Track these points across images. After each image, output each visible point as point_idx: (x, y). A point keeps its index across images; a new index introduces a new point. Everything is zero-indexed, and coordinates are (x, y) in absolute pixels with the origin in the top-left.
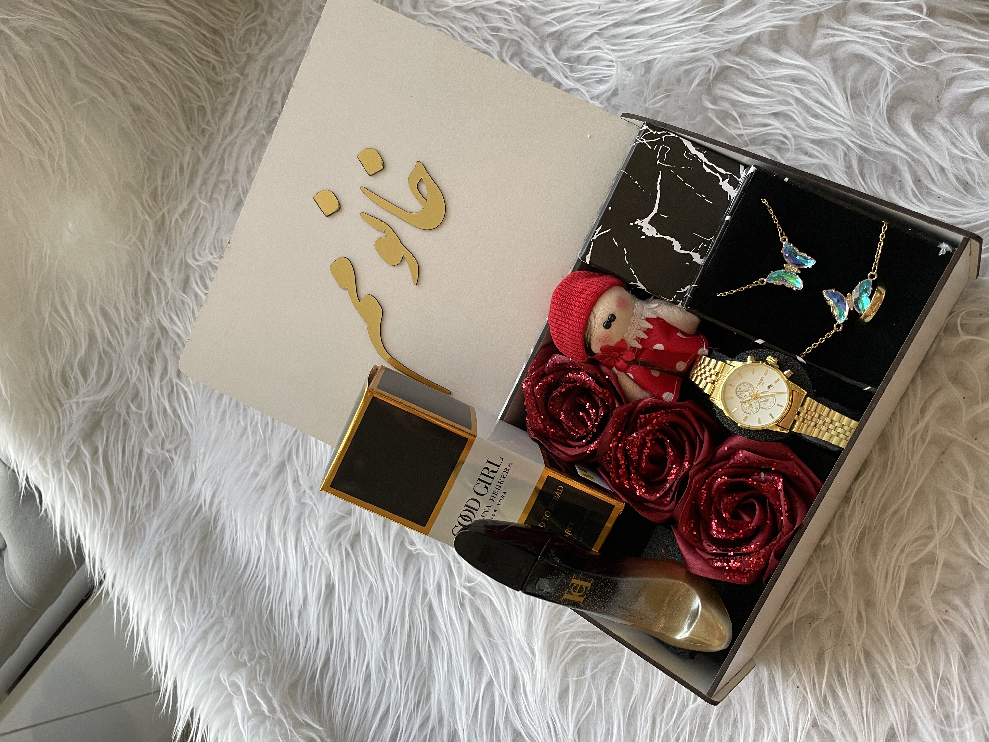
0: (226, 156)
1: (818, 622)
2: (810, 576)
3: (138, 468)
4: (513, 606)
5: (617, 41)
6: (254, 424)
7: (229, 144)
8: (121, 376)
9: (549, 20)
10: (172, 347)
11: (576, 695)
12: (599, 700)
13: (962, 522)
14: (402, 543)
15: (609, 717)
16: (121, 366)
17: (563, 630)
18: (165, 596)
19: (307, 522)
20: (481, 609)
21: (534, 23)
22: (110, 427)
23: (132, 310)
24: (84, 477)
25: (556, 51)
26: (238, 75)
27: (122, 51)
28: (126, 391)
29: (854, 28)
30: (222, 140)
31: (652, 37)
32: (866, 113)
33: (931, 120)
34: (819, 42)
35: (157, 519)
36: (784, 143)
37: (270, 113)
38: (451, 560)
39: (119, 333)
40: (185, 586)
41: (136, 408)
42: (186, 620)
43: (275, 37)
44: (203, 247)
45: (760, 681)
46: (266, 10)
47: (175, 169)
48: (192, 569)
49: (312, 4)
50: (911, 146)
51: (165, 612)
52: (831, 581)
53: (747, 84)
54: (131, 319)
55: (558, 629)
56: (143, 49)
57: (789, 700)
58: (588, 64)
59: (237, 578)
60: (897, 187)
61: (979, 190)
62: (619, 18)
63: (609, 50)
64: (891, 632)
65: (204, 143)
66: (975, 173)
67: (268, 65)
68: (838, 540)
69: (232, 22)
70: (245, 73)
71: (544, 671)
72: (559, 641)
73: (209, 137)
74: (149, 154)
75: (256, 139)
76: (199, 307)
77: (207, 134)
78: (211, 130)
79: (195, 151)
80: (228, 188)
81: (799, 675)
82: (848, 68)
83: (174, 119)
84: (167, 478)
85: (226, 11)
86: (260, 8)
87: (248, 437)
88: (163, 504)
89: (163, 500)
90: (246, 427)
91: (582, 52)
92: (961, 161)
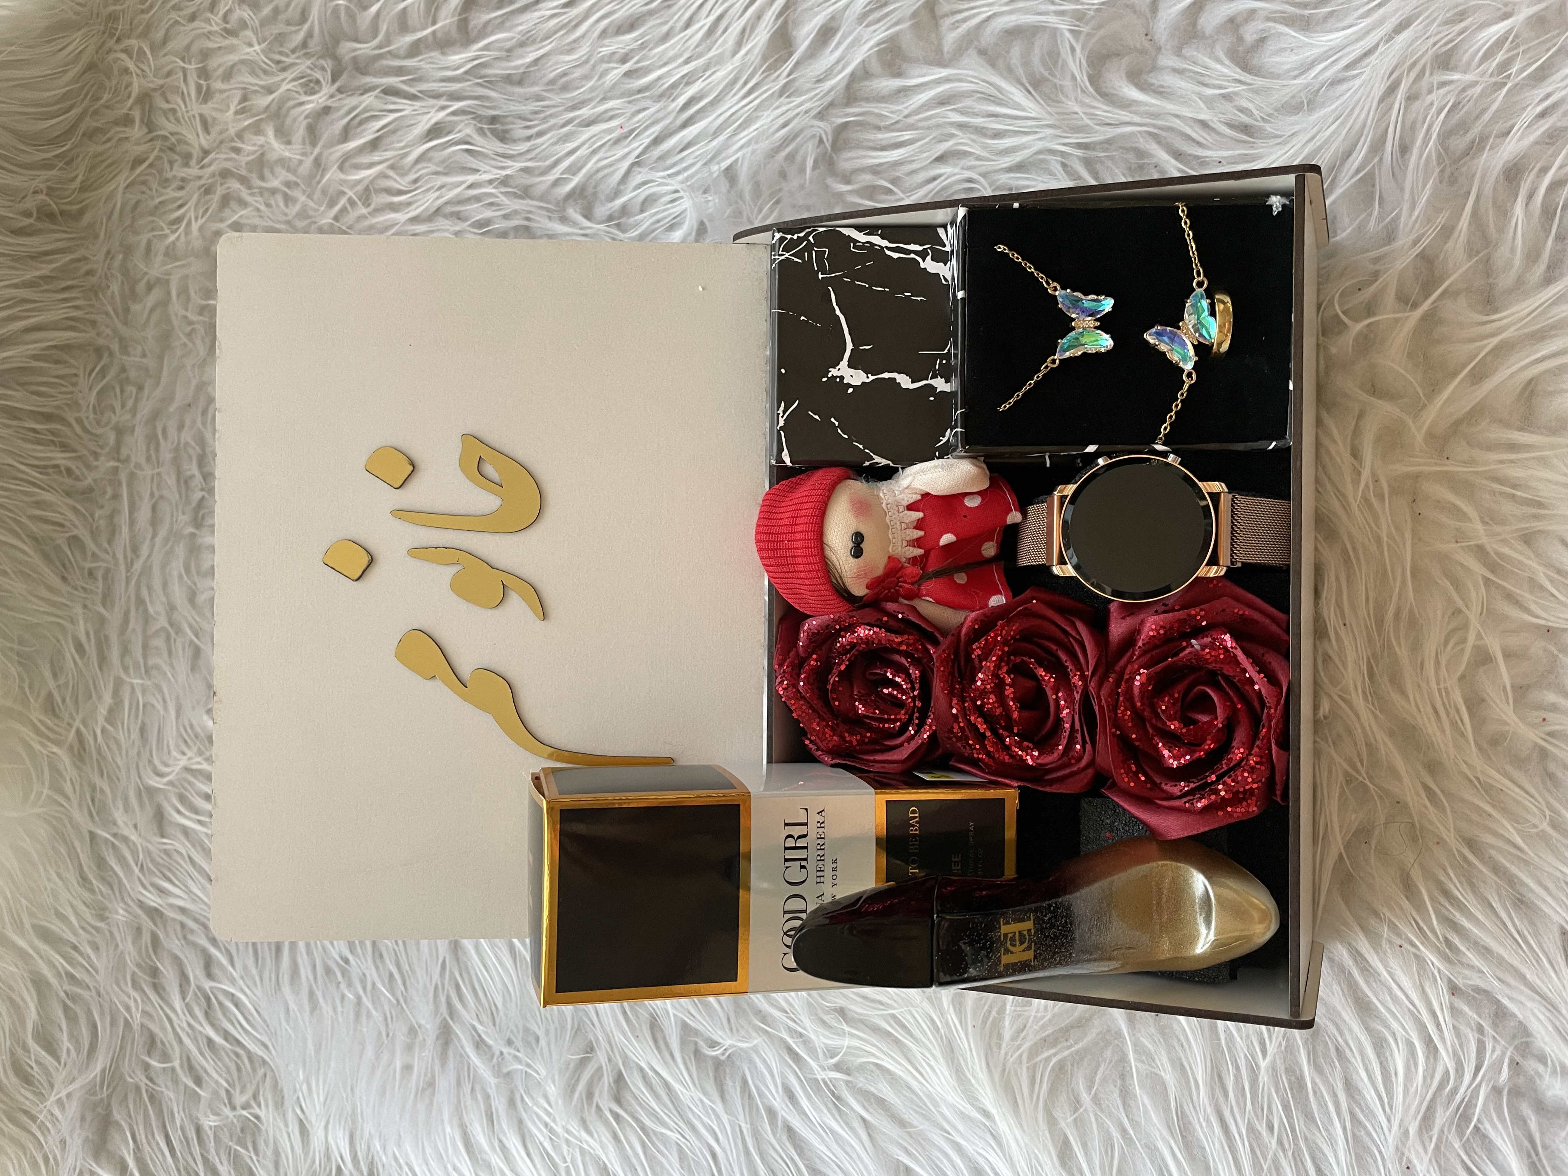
0: (145, 593)
1: (1377, 833)
2: (1331, 772)
3: (206, 1161)
5: (670, 161)
6: (369, 987)
7: (142, 573)
8: (113, 1023)
9: (557, 176)
10: (180, 934)
11: (1084, 1145)
12: (1124, 1132)
13: (1494, 582)
14: (697, 1052)
15: (1152, 1150)
16: (106, 1006)
17: (1015, 1052)
19: (527, 1100)
20: (872, 1089)
21: (538, 191)
22: (130, 1116)
23: (88, 907)
25: (588, 215)
26: (113, 464)
28: (133, 1043)
30: (128, 573)
31: (716, 134)
32: (1064, 99)
33: (1154, 68)
34: (951, 38)
37: (187, 497)
38: (785, 1036)
39: (81, 954)
41: (159, 1062)
43: (148, 384)
44: (165, 748)
45: (1341, 970)
46: (118, 352)
47: (69, 651)
49: (186, 310)
50: (1147, 113)
52: (1361, 763)
53: (880, 136)
54: (92, 922)
55: (1006, 1054)
57: (1397, 972)
58: (642, 211)
61: (1268, 127)
62: (656, 129)
63: (663, 178)
64: (1486, 791)
65: (100, 591)
66: (1250, 106)
67: (155, 428)
68: (1340, 696)
69: (71, 393)
70: (123, 456)
71: (1017, 1132)
72: (1016, 1074)
73: (105, 578)
74: (16, 647)
75: (181, 545)
76: (199, 849)
77: (100, 575)
78: (104, 565)
79: (90, 610)
80: (168, 639)
81: (1393, 928)
82: (1008, 52)
83: (35, 576)
84: (261, 1153)
85: (52, 380)
86: (106, 354)
87: (369, 1013)
90: (359, 999)
91: (625, 199)
92: (1223, 101)
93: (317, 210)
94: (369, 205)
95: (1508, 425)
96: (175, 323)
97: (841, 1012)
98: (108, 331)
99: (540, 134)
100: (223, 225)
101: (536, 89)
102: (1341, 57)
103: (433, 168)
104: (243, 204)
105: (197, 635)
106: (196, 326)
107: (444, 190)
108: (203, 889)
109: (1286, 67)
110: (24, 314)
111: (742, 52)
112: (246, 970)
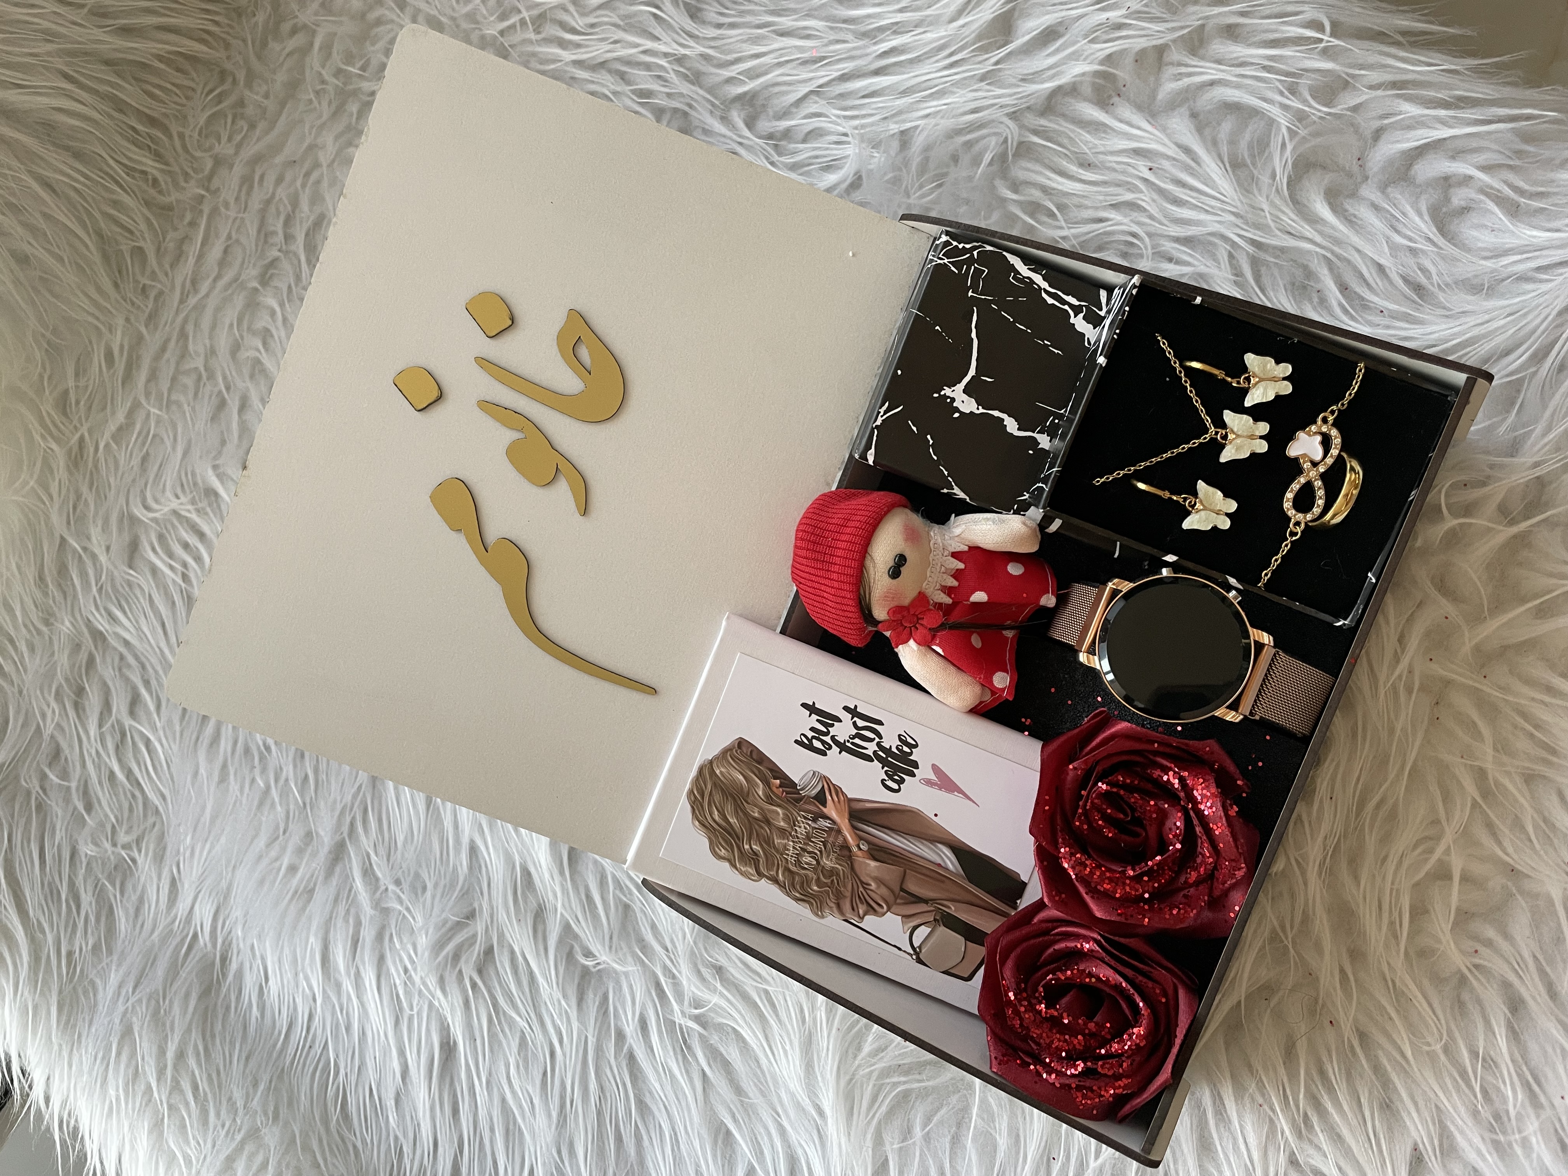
0: (190, 328)
1: (1281, 993)
2: (1259, 924)
3: (72, 885)
4: (777, 1036)
5: (849, 103)
6: (282, 782)
7: (195, 308)
8: (25, 725)
9: (733, 74)
10: (116, 666)
13: (1481, 807)
14: (570, 956)
16: (24, 707)
17: (867, 1067)
18: (146, 1105)
19: (395, 941)
20: (722, 1050)
21: (709, 81)
22: (13, 817)
23: (36, 606)
25: (750, 124)
26: (201, 191)
28: (38, 750)
29: (1219, 62)
30: (182, 301)
31: (905, 92)
32: (1256, 192)
33: (1354, 195)
34: (1169, 87)
35: (117, 970)
36: (1132, 244)
37: (263, 250)
38: (659, 972)
39: (16, 648)
40: (182, 1083)
41: (57, 777)
42: (193, 1143)
43: (262, 125)
44: (161, 486)
45: (1199, 1105)
46: (242, 83)
47: (98, 357)
48: (190, 1051)
49: (323, 67)
50: (1330, 237)
51: (150, 1132)
52: (1292, 928)
54: (36, 623)
55: (859, 1066)
56: (27, 157)
57: (1249, 1128)
58: (804, 141)
59: (275, 1055)
60: (1316, 300)
61: (1441, 297)
62: (847, 66)
63: (838, 117)
64: (1396, 996)
65: (148, 311)
66: (1432, 269)
67: (254, 171)
68: (1296, 860)
69: (184, 106)
70: (213, 187)
71: (843, 1140)
72: (862, 1086)
73: (156, 299)
74: (48, 334)
75: (241, 297)
76: (162, 592)
77: (152, 294)
78: (159, 286)
79: (131, 324)
80: (199, 380)
81: (1261, 1087)
82: (1219, 123)
83: (89, 272)
84: (126, 895)
85: (169, 86)
86: (230, 80)
87: (273, 805)
88: (124, 941)
89: (122, 935)
90: (268, 788)
91: (793, 123)
92: (1408, 254)
93: (485, 18)
94: (539, 33)
95: (1552, 667)
96: (308, 75)
97: (719, 970)
98: (239, 58)
99: (733, 26)
102: (1537, 257)
103: (615, 19)
105: (228, 388)
107: (618, 45)
108: (153, 631)
109: (1480, 245)
110: (162, 11)
111: (961, 22)
112: (170, 722)
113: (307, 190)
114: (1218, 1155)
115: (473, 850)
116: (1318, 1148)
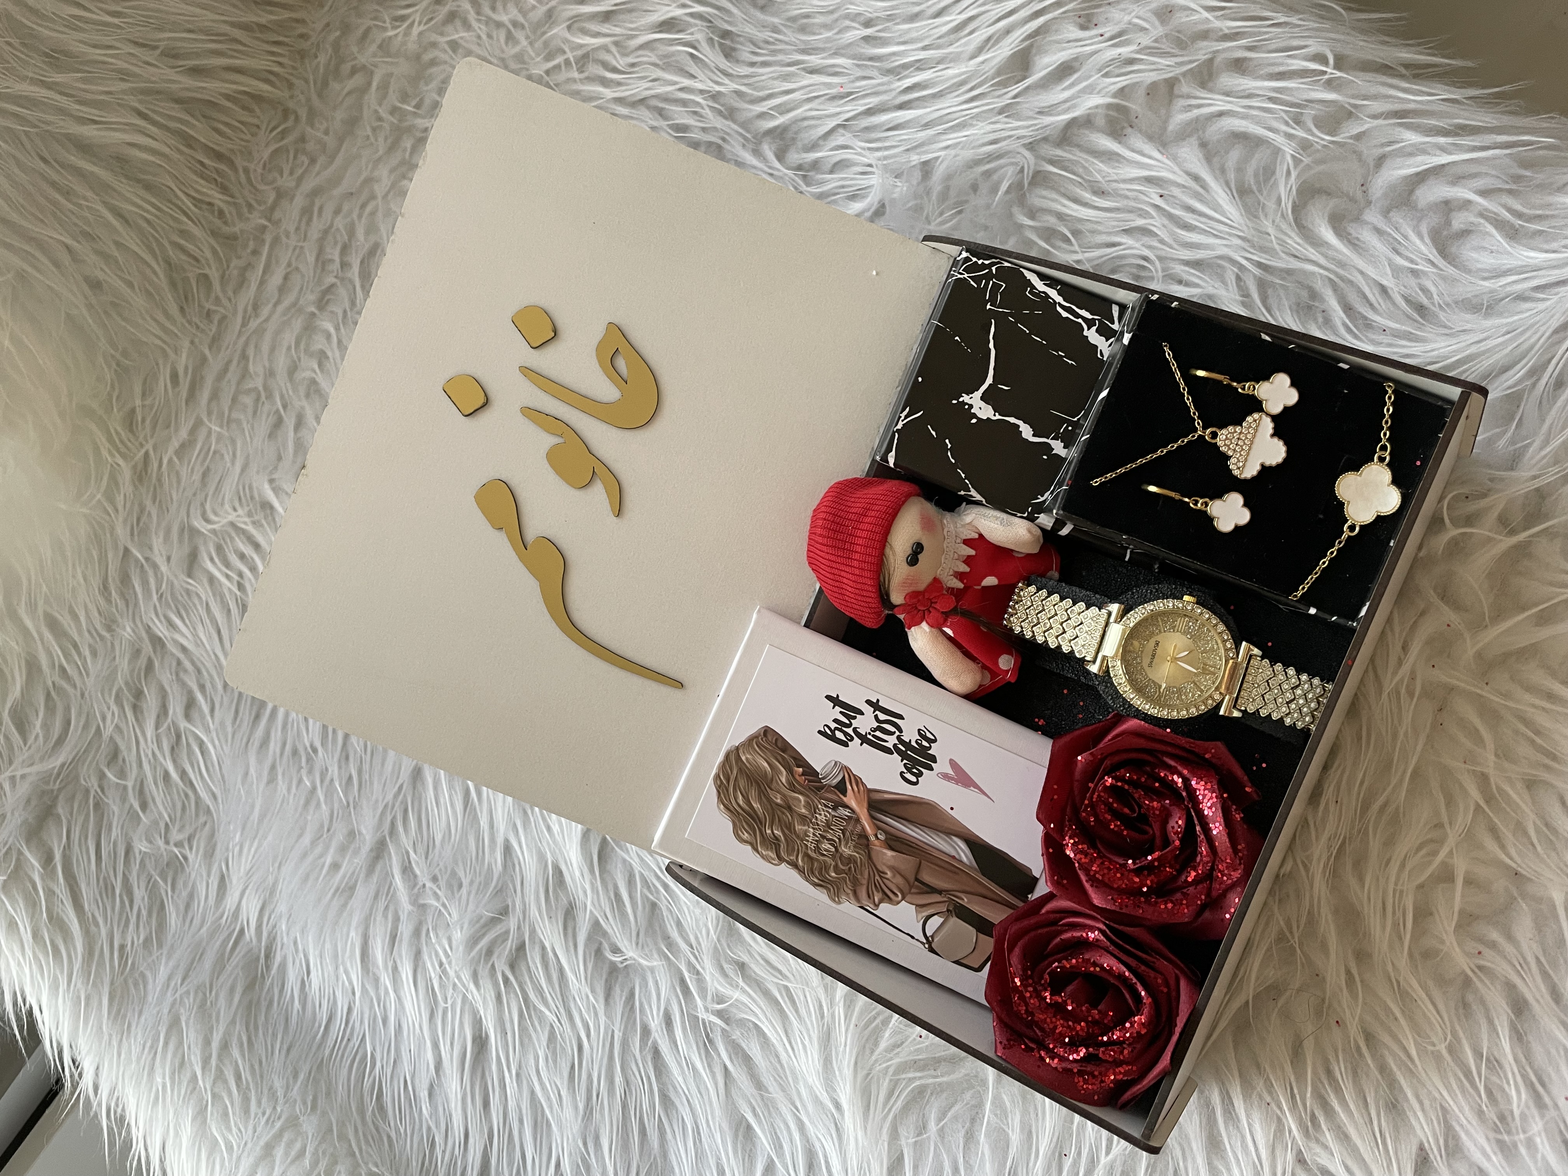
0: (251, 352)
1: (1287, 995)
2: (1266, 925)
3: (126, 882)
4: (797, 1033)
5: (874, 135)
6: (327, 781)
7: (256, 330)
8: (86, 726)
9: (764, 109)
10: (173, 670)
11: (916, 1166)
12: (955, 1169)
13: (1484, 810)
14: (599, 952)
16: (85, 709)
17: (884, 1062)
18: (191, 1093)
19: (431, 934)
20: (743, 1045)
21: (743, 116)
22: (71, 813)
23: (100, 614)
24: (32, 904)
25: (780, 156)
26: (264, 222)
27: (67, 193)
28: (98, 750)
29: (1227, 94)
30: (244, 325)
31: (927, 125)
32: (1262, 217)
33: (1357, 219)
34: (1179, 118)
35: (167, 963)
36: (1143, 267)
37: (320, 277)
38: (684, 968)
39: (79, 654)
40: (226, 1073)
41: (115, 776)
42: (234, 1130)
43: (322, 160)
44: (220, 500)
45: (1207, 1104)
46: (304, 119)
47: (164, 377)
48: (234, 1042)
49: (380, 105)
50: (1334, 259)
51: (194, 1119)
52: (1298, 927)
54: (99, 630)
55: (876, 1061)
56: (101, 188)
57: (1257, 1125)
58: (831, 172)
59: (314, 1046)
60: (1320, 320)
61: (1442, 316)
62: (873, 101)
63: (863, 149)
64: (1401, 996)
65: (211, 334)
66: (1433, 289)
67: (312, 204)
68: (1303, 863)
69: (248, 141)
70: (275, 217)
71: (860, 1134)
72: (878, 1082)
73: (220, 322)
74: (118, 356)
75: (299, 321)
76: (218, 600)
77: (216, 318)
78: (222, 310)
79: (196, 348)
80: (258, 399)
81: (1269, 1085)
82: (1227, 152)
83: (157, 297)
84: (177, 892)
85: (237, 124)
86: (292, 118)
87: (318, 804)
88: (174, 936)
89: (172, 931)
90: (314, 789)
91: (819, 155)
92: (1410, 275)
93: (533, 59)
94: (582, 72)
95: (1553, 674)
96: (366, 113)
97: (742, 967)
98: (301, 97)
99: (765, 64)
100: (442, 40)
101: (776, 20)
102: (1534, 277)
103: (654, 59)
104: (467, 26)
105: (285, 407)
106: (384, 124)
107: (657, 83)
108: (210, 638)
109: (1479, 266)
110: (230, 53)
111: (980, 59)
112: (222, 724)
113: (363, 220)
114: (1227, 1154)
115: (508, 849)
116: (1326, 1147)
